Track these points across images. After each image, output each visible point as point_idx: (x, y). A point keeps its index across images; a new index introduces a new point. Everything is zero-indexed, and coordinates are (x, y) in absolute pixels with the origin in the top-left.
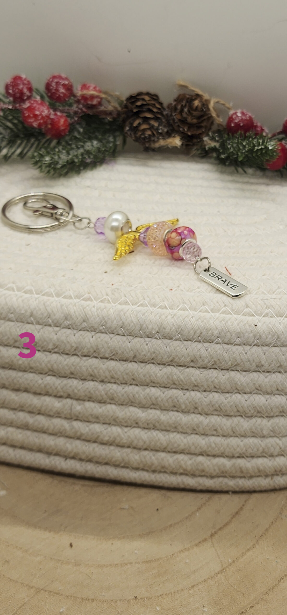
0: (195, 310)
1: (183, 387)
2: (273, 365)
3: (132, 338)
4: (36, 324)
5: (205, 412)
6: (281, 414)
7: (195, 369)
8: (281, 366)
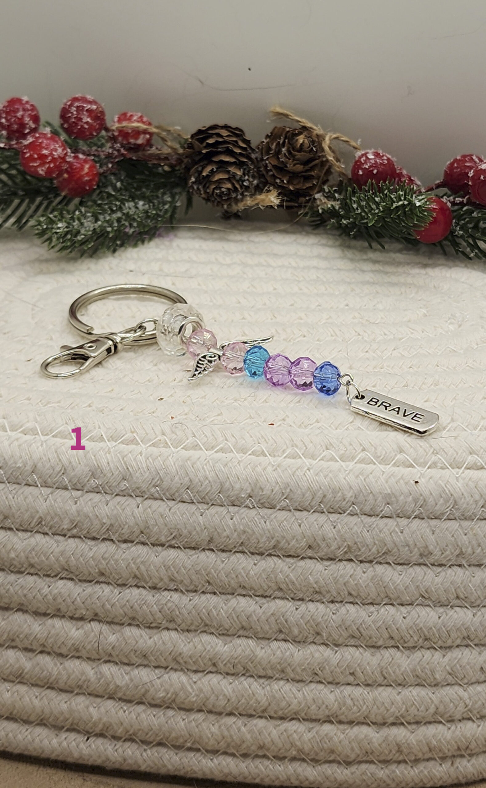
0: (313, 457)
1: (295, 594)
2: (448, 552)
3: (205, 507)
4: (41, 486)
5: (334, 640)
6: (465, 643)
7: (315, 561)
8: (461, 554)
